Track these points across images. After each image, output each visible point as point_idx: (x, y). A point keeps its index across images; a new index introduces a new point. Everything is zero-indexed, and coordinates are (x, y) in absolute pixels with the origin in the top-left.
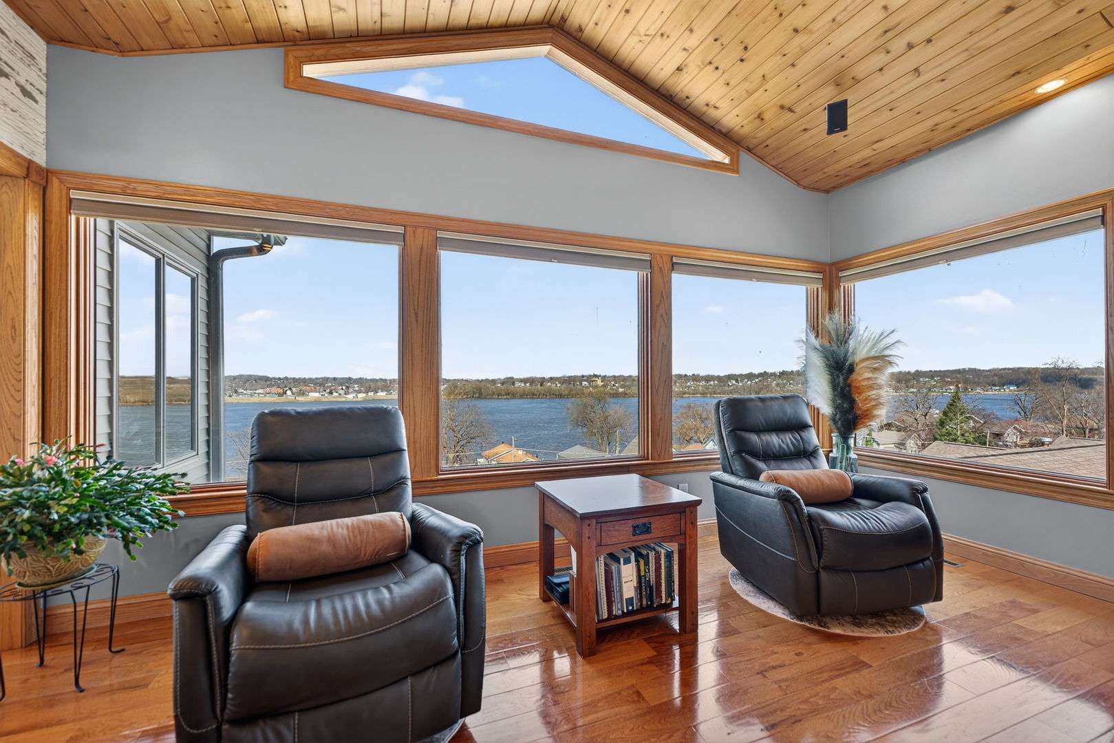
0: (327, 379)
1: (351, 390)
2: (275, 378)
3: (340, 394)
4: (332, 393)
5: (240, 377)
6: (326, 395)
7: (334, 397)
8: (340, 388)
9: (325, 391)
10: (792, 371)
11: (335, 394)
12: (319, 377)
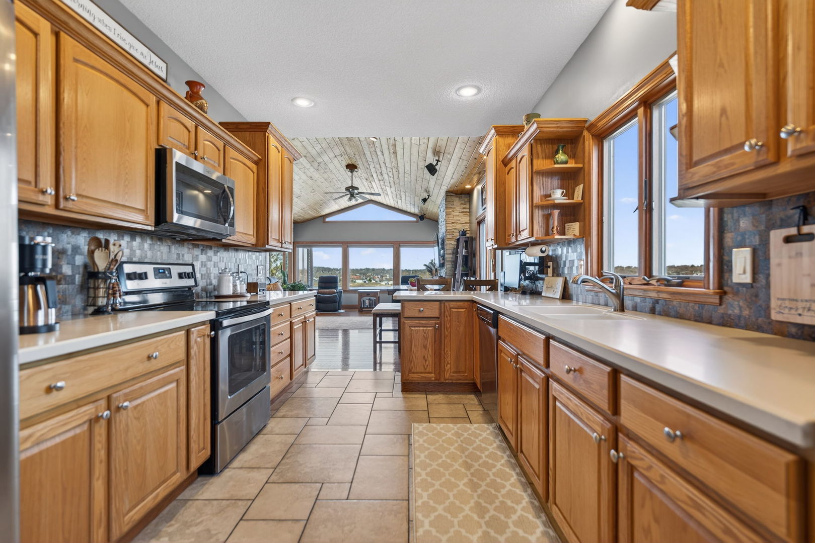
0: (368, 270)
4: (371, 281)
5: (321, 268)
8: (377, 276)
9: (366, 279)
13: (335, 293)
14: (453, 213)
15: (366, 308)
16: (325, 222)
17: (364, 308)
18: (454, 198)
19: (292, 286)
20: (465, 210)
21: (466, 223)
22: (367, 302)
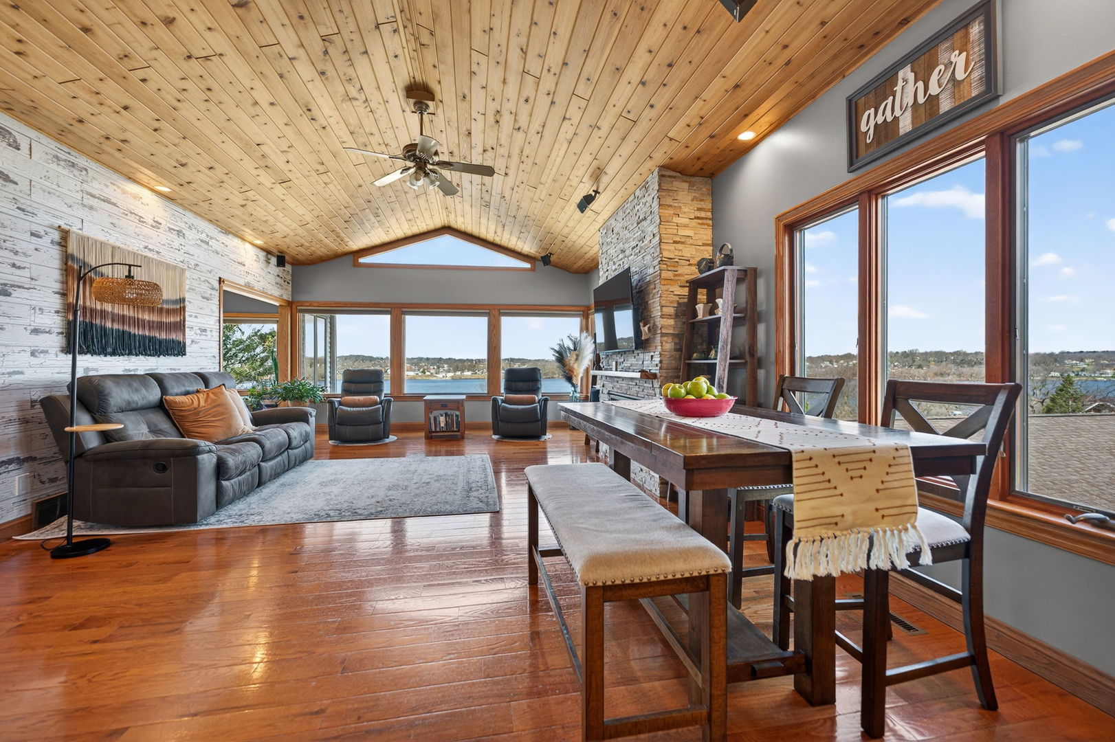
0: (420, 359)
1: (441, 370)
2: (378, 358)
3: (432, 374)
4: (425, 373)
5: (351, 356)
6: (420, 374)
7: (426, 376)
8: (432, 367)
9: (419, 370)
10: (897, 353)
11: (427, 373)
12: (415, 357)
13: (376, 403)
14: (676, 220)
15: (440, 432)
16: (357, 265)
17: (436, 432)
18: (677, 184)
19: (285, 388)
20: (703, 214)
21: (704, 245)
22: (442, 419)
